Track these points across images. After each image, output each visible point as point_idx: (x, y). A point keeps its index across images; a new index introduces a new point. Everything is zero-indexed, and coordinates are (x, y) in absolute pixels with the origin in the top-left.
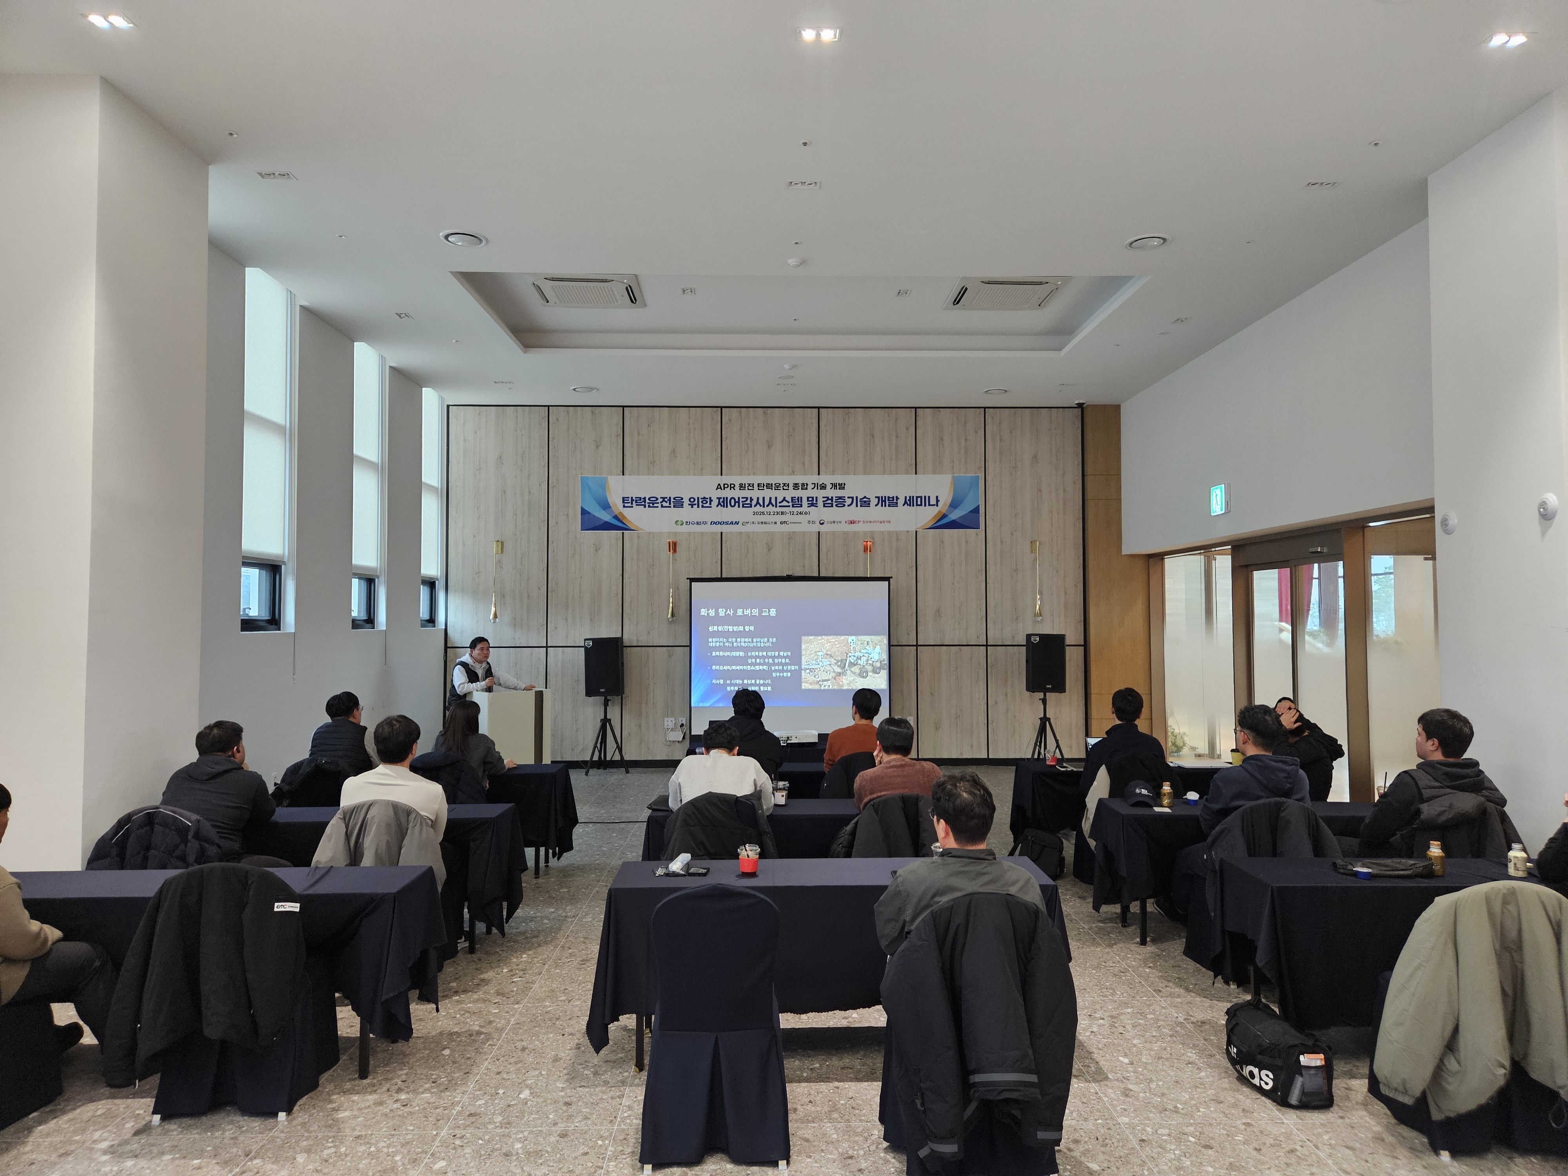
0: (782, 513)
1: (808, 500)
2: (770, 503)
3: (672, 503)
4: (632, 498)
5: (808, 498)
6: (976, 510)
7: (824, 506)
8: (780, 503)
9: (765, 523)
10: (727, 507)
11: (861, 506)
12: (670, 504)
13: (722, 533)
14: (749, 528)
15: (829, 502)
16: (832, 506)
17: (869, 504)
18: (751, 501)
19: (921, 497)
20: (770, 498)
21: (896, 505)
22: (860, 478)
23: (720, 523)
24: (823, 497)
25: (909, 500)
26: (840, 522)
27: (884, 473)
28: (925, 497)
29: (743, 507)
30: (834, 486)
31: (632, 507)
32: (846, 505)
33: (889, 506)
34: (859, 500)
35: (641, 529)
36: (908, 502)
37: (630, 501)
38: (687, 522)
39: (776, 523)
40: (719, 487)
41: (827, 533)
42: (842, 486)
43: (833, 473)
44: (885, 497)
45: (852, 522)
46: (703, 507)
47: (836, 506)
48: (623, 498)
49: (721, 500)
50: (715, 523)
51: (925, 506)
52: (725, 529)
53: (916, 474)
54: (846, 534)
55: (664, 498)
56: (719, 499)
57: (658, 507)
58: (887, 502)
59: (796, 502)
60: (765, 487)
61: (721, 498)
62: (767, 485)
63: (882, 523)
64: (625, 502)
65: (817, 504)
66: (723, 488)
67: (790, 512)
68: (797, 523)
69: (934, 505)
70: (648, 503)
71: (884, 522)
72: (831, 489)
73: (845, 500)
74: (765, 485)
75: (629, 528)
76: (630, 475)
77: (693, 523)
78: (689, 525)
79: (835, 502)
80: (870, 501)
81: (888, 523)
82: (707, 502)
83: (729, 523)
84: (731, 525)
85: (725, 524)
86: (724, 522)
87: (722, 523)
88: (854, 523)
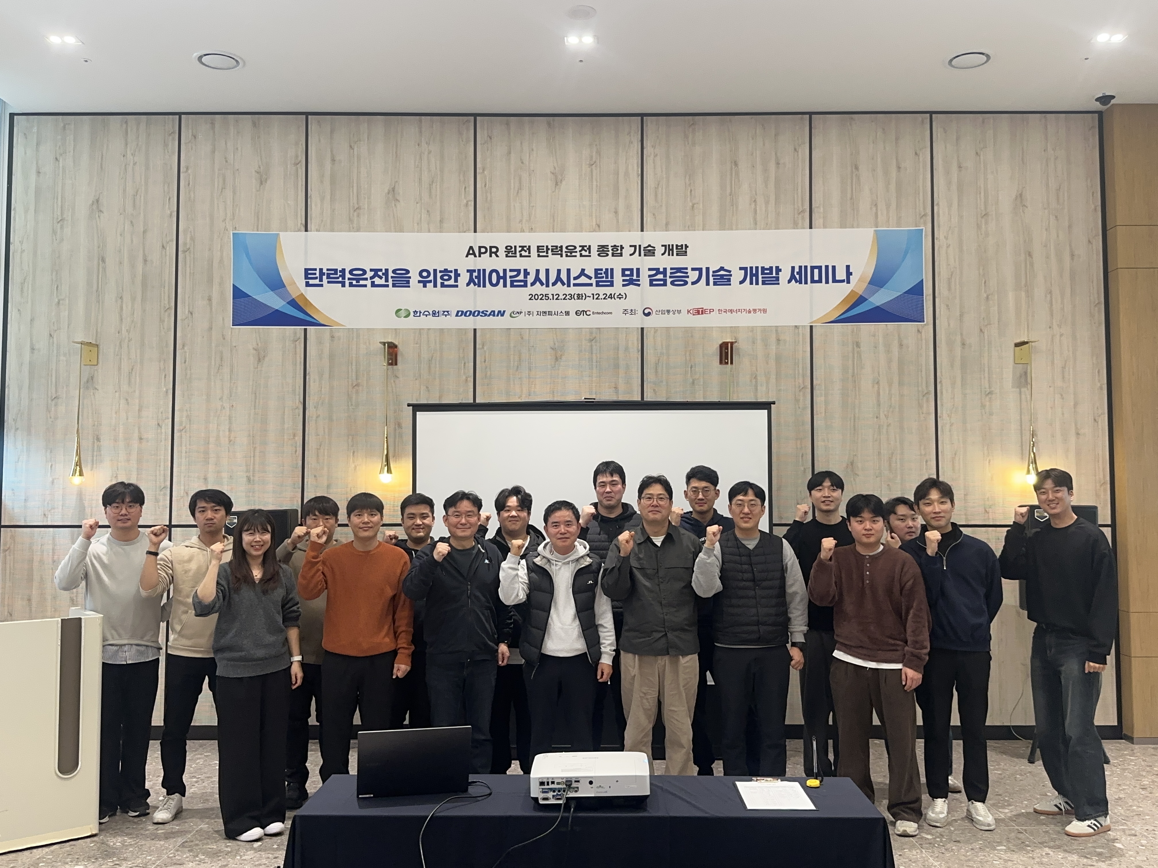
0: (580, 296)
1: (623, 275)
2: (558, 279)
3: (390, 280)
4: (321, 270)
5: (624, 270)
6: (917, 290)
7: (651, 284)
8: (575, 278)
9: (550, 313)
10: (484, 286)
11: (715, 284)
12: (387, 280)
13: (475, 330)
14: (522, 322)
15: (661, 276)
16: (665, 284)
17: (729, 280)
18: (525, 277)
19: (820, 268)
20: (559, 271)
21: (776, 281)
22: (715, 236)
23: (472, 313)
24: (650, 269)
25: (798, 273)
26: (679, 312)
27: (755, 225)
28: (827, 267)
29: (512, 286)
30: (669, 249)
31: (322, 285)
32: (690, 283)
33: (764, 283)
34: (711, 273)
35: (338, 324)
36: (797, 277)
37: (318, 275)
38: (415, 312)
39: (567, 313)
40: (471, 252)
41: (656, 330)
42: (682, 250)
43: (667, 227)
44: (757, 268)
45: (699, 312)
46: (443, 285)
47: (672, 283)
48: (306, 270)
49: (475, 274)
50: (464, 314)
51: (827, 282)
52: (481, 323)
53: (811, 227)
54: (689, 332)
55: (376, 271)
56: (471, 272)
57: (365, 286)
58: (760, 276)
59: (603, 277)
60: (550, 252)
61: (474, 271)
62: (552, 250)
63: (752, 312)
64: (309, 276)
65: (639, 280)
66: (477, 255)
67: (593, 294)
68: (605, 313)
69: (843, 281)
70: (349, 279)
71: (755, 311)
72: (663, 254)
73: (687, 273)
74: (549, 249)
75: (315, 321)
76: (318, 230)
77: (426, 313)
78: (420, 316)
79: (670, 277)
80: (731, 275)
81: (762, 312)
82: (450, 278)
83: (488, 313)
84: (491, 316)
85: (481, 316)
86: (479, 312)
87: (477, 312)
88: (702, 314)
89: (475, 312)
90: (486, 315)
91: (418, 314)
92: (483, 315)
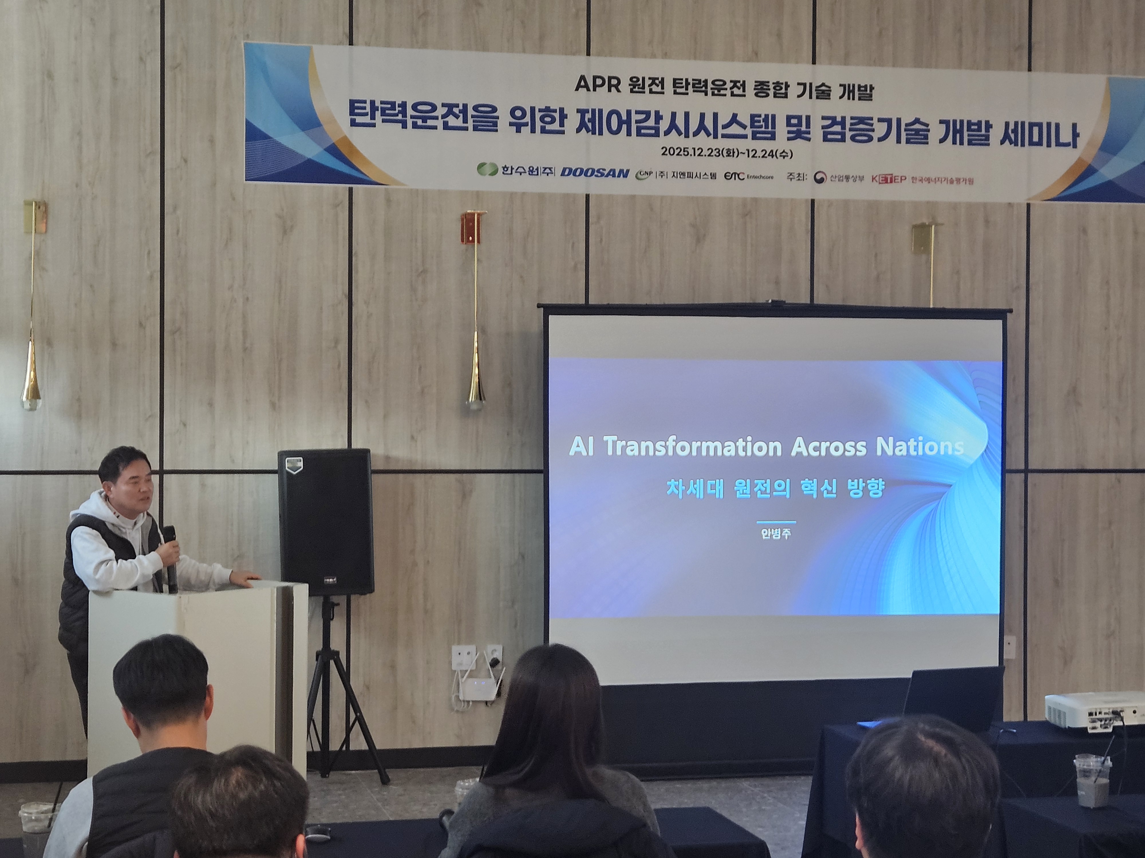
0: (730, 153)
1: (789, 124)
2: (702, 127)
3: (470, 120)
4: (372, 102)
5: (789, 118)
7: (825, 139)
8: (725, 127)
9: (690, 175)
10: (601, 133)
11: (908, 141)
12: (465, 121)
13: (587, 196)
14: (651, 187)
15: (837, 128)
16: (843, 140)
17: (926, 137)
18: (657, 122)
19: (1040, 125)
20: (702, 116)
21: (985, 141)
22: (906, 75)
23: (584, 172)
24: (823, 118)
25: (1013, 131)
26: (862, 178)
27: (959, 64)
28: (1049, 125)
29: (639, 134)
30: (848, 91)
31: (374, 125)
32: (875, 139)
33: (970, 143)
34: (903, 127)
35: (397, 183)
36: (1012, 136)
37: (368, 110)
38: (505, 168)
39: (713, 176)
40: (582, 83)
41: (830, 203)
42: (866, 93)
43: (846, 60)
44: (962, 122)
45: (887, 179)
46: (543, 131)
47: (853, 138)
49: (588, 116)
50: (572, 172)
51: (1049, 145)
52: (595, 186)
53: (1030, 70)
54: (873, 206)
55: (450, 107)
56: (582, 112)
57: (435, 128)
58: (966, 133)
59: (761, 127)
60: (690, 87)
61: (587, 111)
62: (694, 85)
63: (955, 182)
64: (356, 111)
65: (809, 133)
66: (591, 88)
67: (748, 151)
68: (763, 178)
69: (1067, 145)
70: (412, 117)
71: (958, 180)
72: (841, 97)
73: (872, 125)
74: (689, 84)
75: (365, 178)
76: (368, 44)
77: (520, 170)
78: (511, 174)
79: (850, 130)
80: (929, 131)
81: (968, 182)
82: (553, 121)
83: (606, 173)
84: (610, 177)
85: (596, 176)
86: (593, 171)
87: (590, 171)
88: (891, 182)
89: (588, 170)
90: (602, 175)
91: (509, 172)
92: (599, 175)
